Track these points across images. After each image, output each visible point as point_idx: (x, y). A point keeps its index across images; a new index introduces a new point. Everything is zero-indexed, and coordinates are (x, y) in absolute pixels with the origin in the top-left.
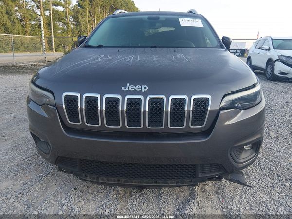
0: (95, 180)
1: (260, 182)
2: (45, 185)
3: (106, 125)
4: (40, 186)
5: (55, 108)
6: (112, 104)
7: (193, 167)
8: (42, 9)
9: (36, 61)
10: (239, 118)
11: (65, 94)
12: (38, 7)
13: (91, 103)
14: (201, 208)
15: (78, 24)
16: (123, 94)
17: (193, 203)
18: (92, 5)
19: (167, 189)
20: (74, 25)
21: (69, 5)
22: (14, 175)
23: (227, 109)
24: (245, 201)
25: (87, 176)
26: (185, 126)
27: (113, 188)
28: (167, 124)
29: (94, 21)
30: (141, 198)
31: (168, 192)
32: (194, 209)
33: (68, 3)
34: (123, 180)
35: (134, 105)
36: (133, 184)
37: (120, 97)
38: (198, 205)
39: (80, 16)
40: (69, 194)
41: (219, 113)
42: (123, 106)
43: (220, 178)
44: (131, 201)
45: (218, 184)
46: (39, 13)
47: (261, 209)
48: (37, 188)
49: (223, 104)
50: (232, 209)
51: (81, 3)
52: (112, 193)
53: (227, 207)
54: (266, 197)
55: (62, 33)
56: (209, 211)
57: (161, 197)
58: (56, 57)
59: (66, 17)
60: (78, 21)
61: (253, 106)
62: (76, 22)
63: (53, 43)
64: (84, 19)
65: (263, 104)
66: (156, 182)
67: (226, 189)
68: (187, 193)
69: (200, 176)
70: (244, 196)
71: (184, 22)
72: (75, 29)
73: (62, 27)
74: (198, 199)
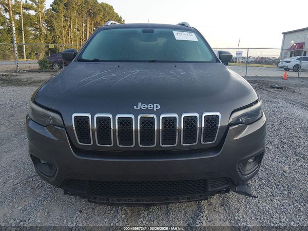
0: (105, 201)
1: (261, 191)
2: (47, 210)
3: (119, 145)
4: (41, 211)
5: (64, 129)
6: (125, 124)
7: (203, 182)
8: (11, 13)
9: (7, 71)
10: (245, 133)
11: (75, 115)
12: (6, 10)
13: (104, 123)
14: (210, 222)
15: (52, 29)
16: (136, 113)
17: (203, 217)
18: (67, 9)
19: (174, 205)
20: (47, 30)
21: (42, 9)
22: (10, 201)
23: (234, 125)
24: (250, 211)
25: (96, 198)
26: (196, 143)
27: (120, 208)
28: (179, 142)
29: (70, 26)
30: (150, 216)
31: (176, 208)
32: (204, 222)
33: (41, 7)
34: (134, 199)
35: (147, 124)
36: (145, 202)
37: (132, 116)
38: (207, 219)
39: (54, 20)
40: (75, 218)
41: (228, 128)
42: (136, 126)
43: (228, 191)
44: (140, 220)
45: (223, 196)
46: (8, 17)
47: (266, 218)
48: (38, 214)
49: (231, 120)
50: (239, 220)
51: (55, 6)
52: (120, 213)
53: (234, 218)
54: (268, 206)
55: (34, 39)
56: (218, 223)
57: (170, 213)
58: (30, 65)
59: (39, 21)
60: (52, 27)
61: (256, 121)
62: (49, 27)
63: (24, 50)
64: (58, 24)
65: (264, 118)
66: (167, 199)
67: (230, 201)
68: (195, 207)
69: (209, 190)
70: (248, 206)
71: (179, 36)
72: (48, 35)
73: (33, 32)
74: (206, 212)
